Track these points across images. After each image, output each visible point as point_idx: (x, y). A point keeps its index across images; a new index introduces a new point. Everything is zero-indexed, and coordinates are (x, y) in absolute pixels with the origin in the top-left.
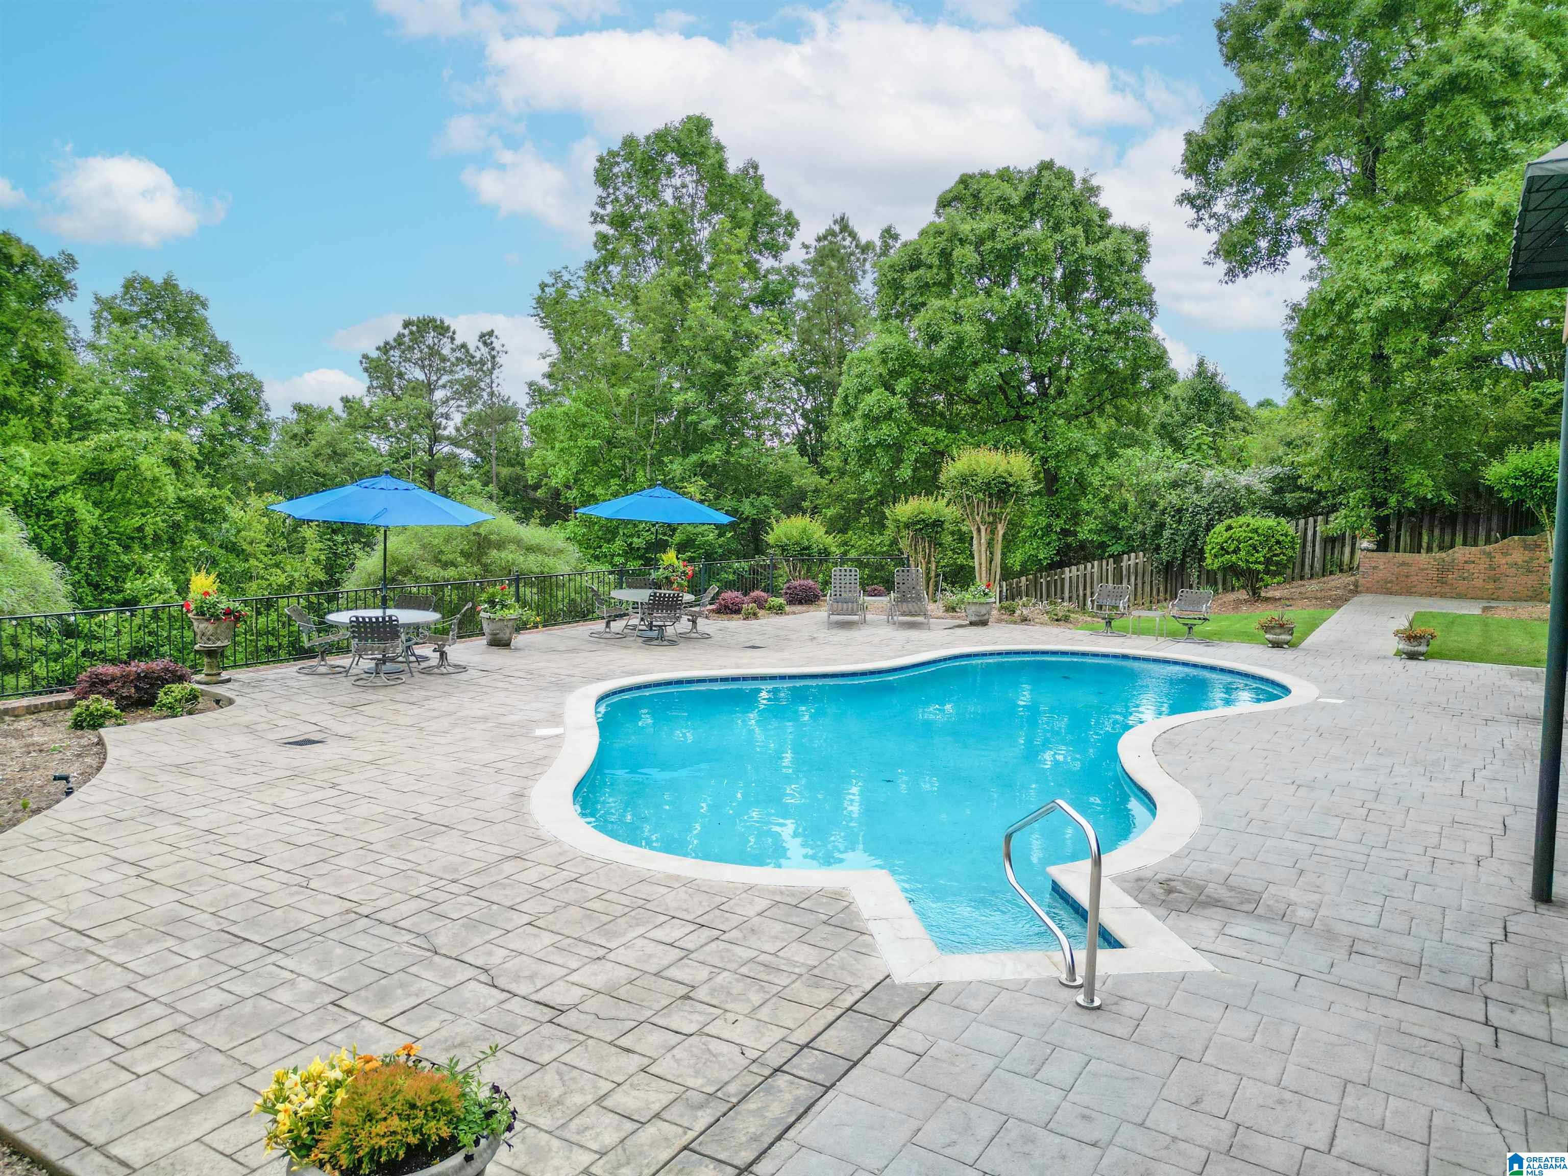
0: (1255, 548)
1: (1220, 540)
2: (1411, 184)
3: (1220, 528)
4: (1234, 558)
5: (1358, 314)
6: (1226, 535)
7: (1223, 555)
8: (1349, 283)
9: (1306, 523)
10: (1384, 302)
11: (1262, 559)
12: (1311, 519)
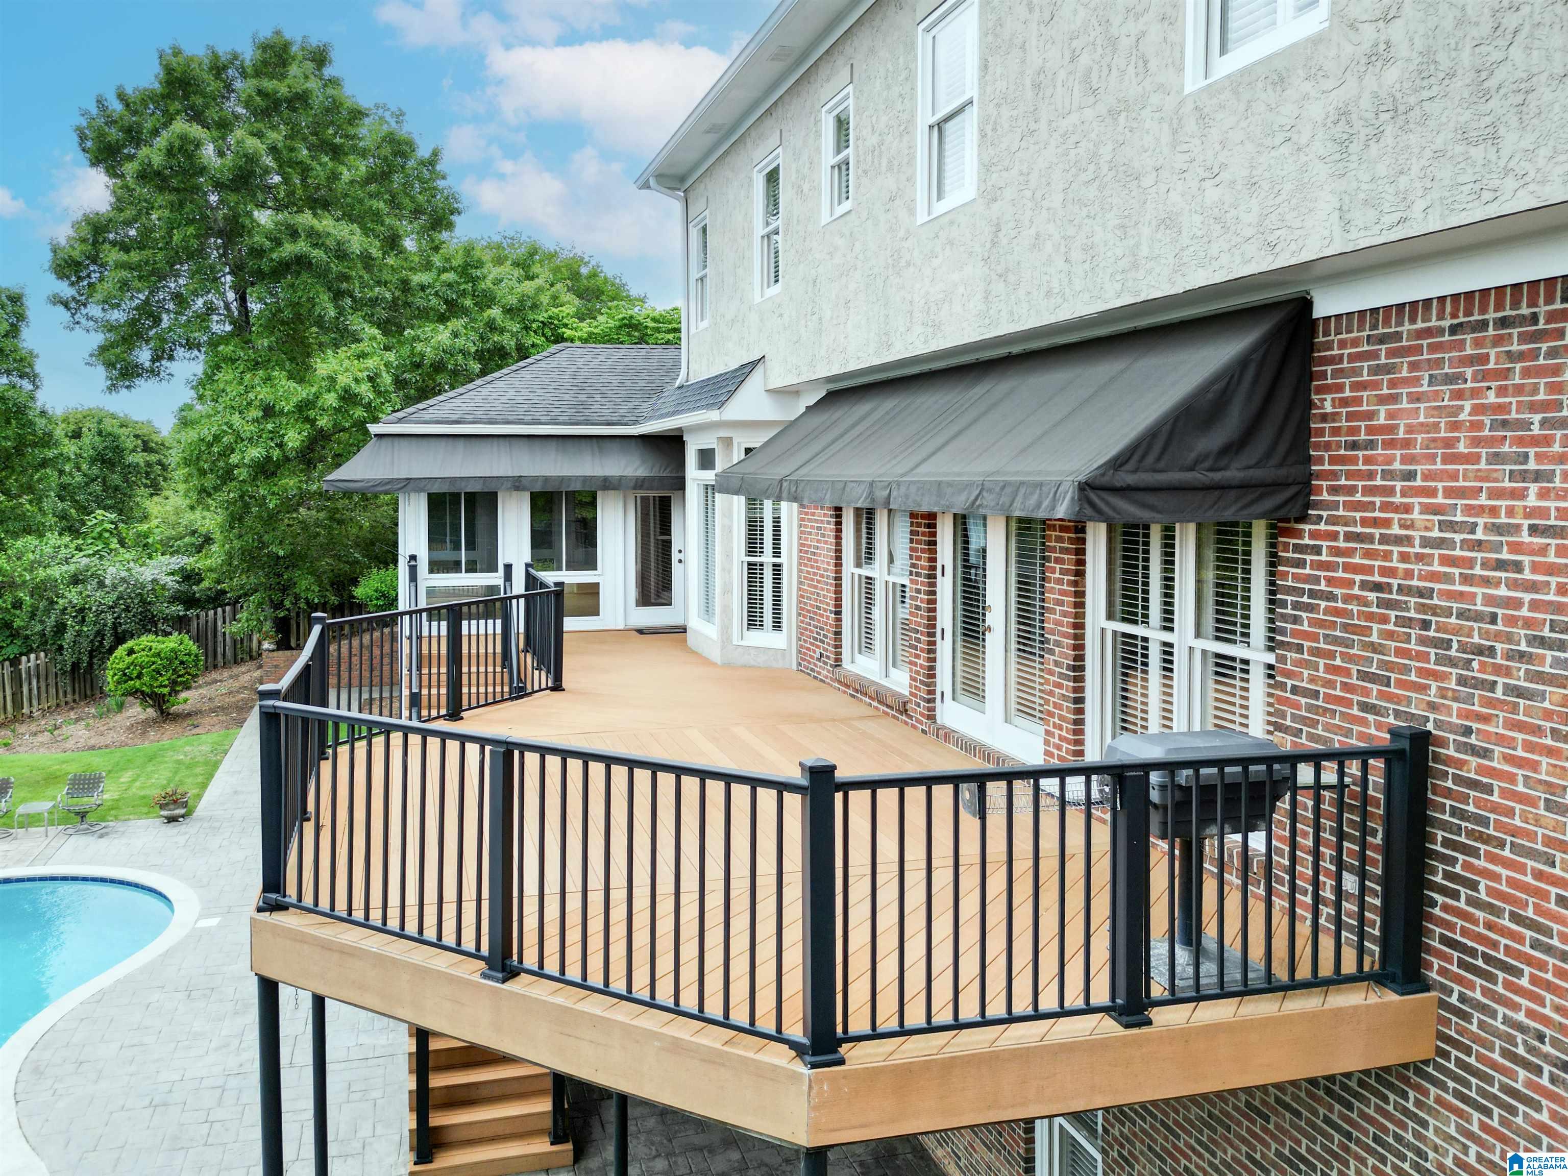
0: (158, 672)
1: (121, 666)
2: (273, 339)
3: (121, 651)
4: (138, 683)
5: (234, 459)
6: (128, 660)
7: (126, 682)
8: (225, 428)
9: (215, 614)
10: (255, 453)
11: (167, 682)
12: (220, 609)
